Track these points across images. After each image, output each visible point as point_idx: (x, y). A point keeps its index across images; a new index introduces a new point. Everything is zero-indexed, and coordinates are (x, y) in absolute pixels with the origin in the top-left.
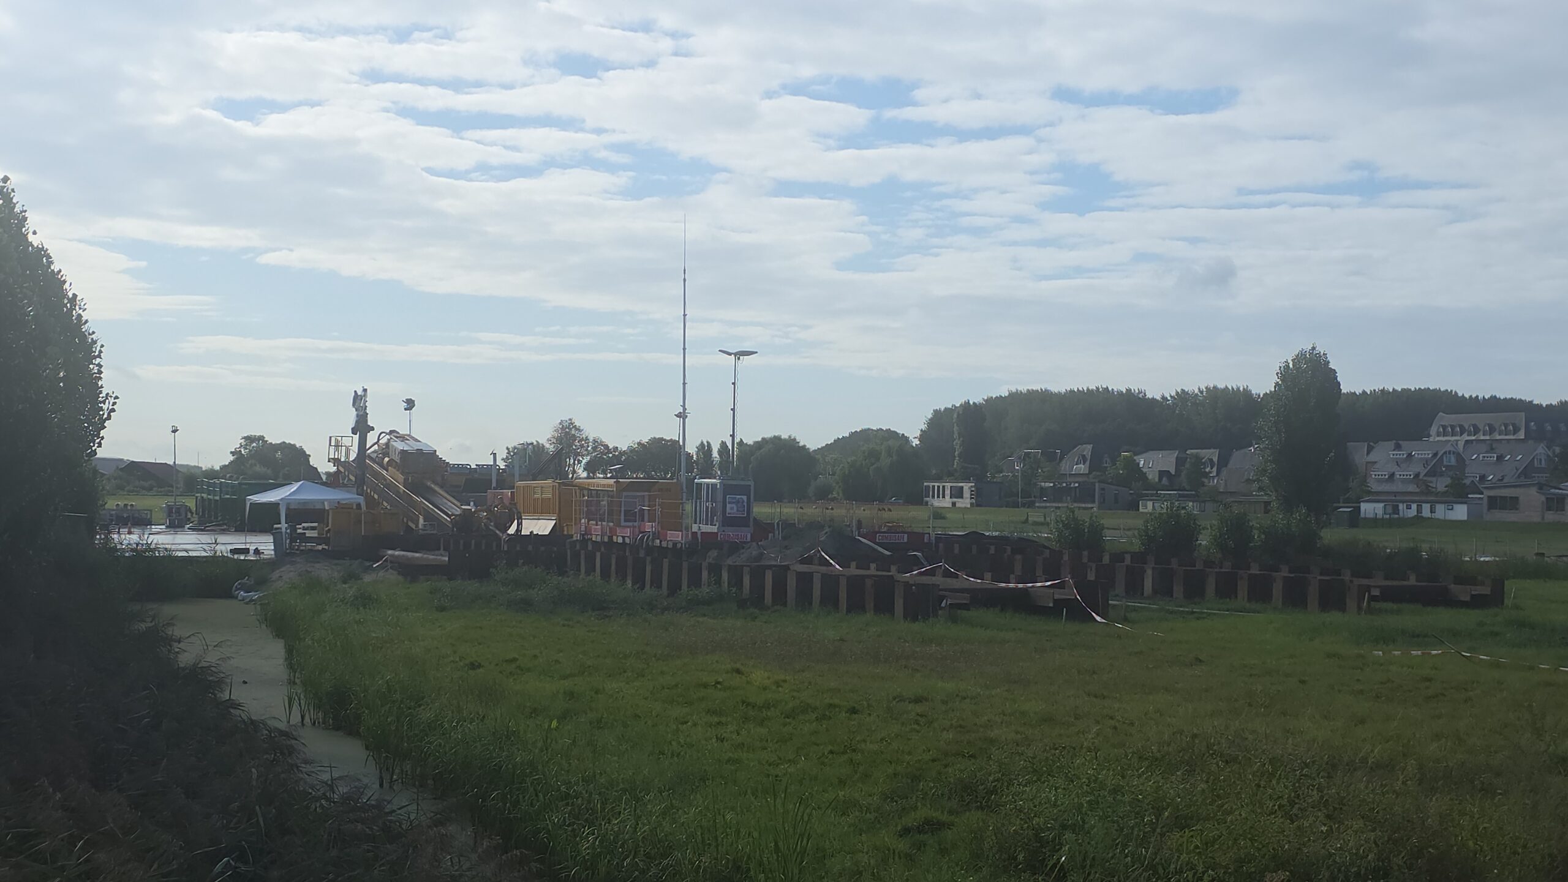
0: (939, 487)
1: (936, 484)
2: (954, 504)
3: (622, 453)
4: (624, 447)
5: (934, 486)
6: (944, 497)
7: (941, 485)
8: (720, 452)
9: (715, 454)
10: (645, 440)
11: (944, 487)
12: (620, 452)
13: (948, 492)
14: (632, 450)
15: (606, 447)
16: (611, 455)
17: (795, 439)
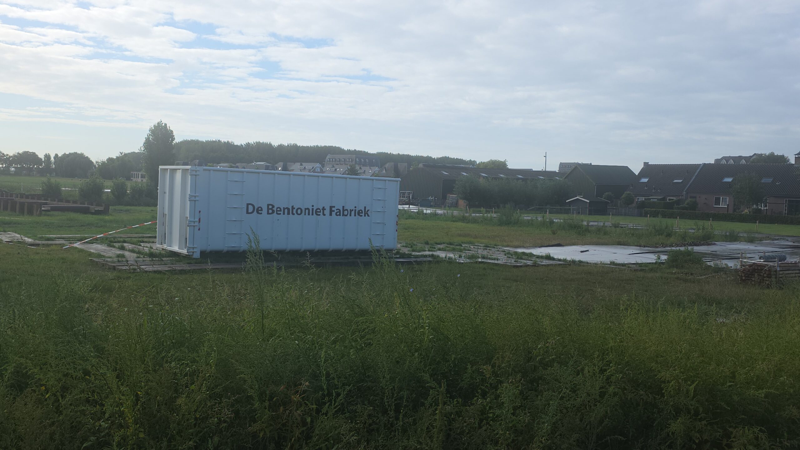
2: (142, 180)
3: (10, 157)
4: (11, 154)
5: (135, 174)
6: (138, 178)
9: (52, 159)
10: (21, 152)
11: (138, 174)
12: (9, 156)
13: (140, 176)
14: (15, 156)
17: (83, 154)
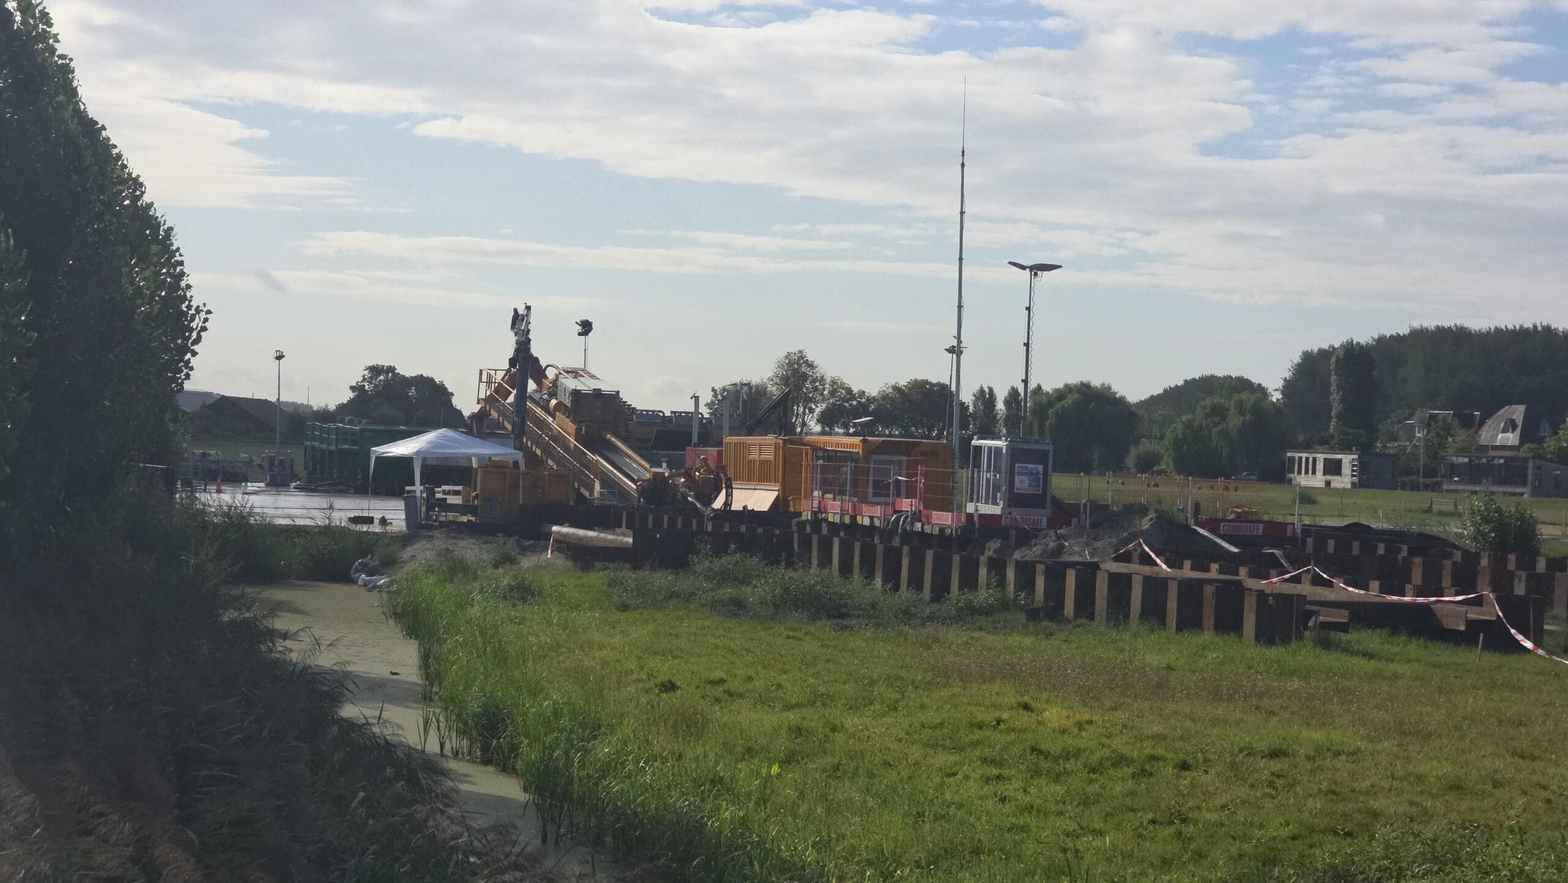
0: (1307, 459)
1: (1304, 455)
2: (1328, 483)
3: (871, 400)
4: (873, 392)
5: (1300, 458)
6: (1314, 472)
7: (1311, 456)
8: (1007, 403)
9: (1000, 406)
10: (903, 382)
11: (1315, 460)
12: (868, 400)
13: (1320, 466)
14: (885, 397)
15: (849, 391)
16: (854, 403)
17: (1109, 388)
